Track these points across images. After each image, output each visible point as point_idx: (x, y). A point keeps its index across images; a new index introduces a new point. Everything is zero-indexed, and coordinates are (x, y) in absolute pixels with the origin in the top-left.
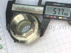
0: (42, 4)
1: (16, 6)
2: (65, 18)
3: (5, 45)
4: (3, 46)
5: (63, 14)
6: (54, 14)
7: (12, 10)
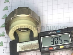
1: (22, 45)
2: (67, 46)
5: (63, 42)
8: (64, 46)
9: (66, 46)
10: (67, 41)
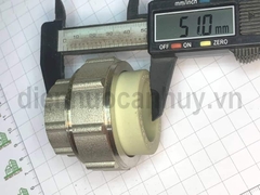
0: (140, 12)
1: (70, 34)
2: (222, 42)
3: (26, 160)
4: (20, 165)
6: (182, 36)
7: (60, 50)
8: (212, 43)
9: (217, 42)
10: (226, 28)
